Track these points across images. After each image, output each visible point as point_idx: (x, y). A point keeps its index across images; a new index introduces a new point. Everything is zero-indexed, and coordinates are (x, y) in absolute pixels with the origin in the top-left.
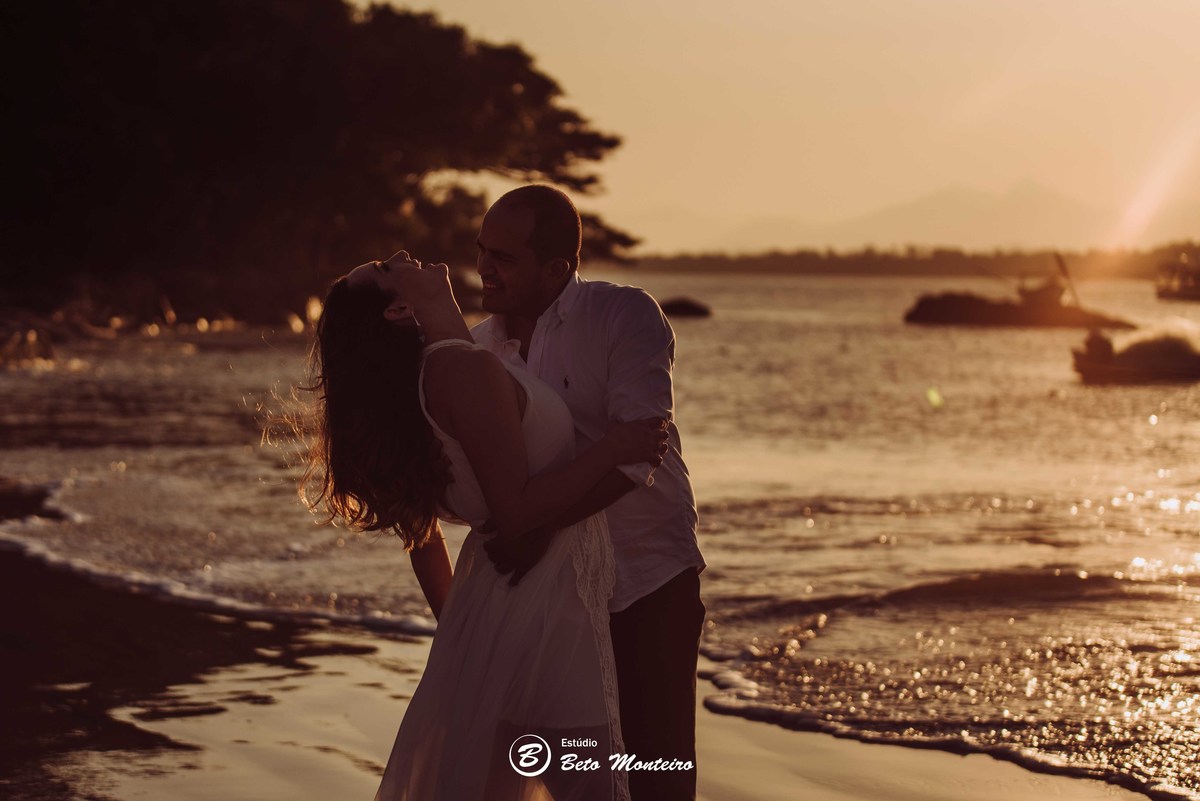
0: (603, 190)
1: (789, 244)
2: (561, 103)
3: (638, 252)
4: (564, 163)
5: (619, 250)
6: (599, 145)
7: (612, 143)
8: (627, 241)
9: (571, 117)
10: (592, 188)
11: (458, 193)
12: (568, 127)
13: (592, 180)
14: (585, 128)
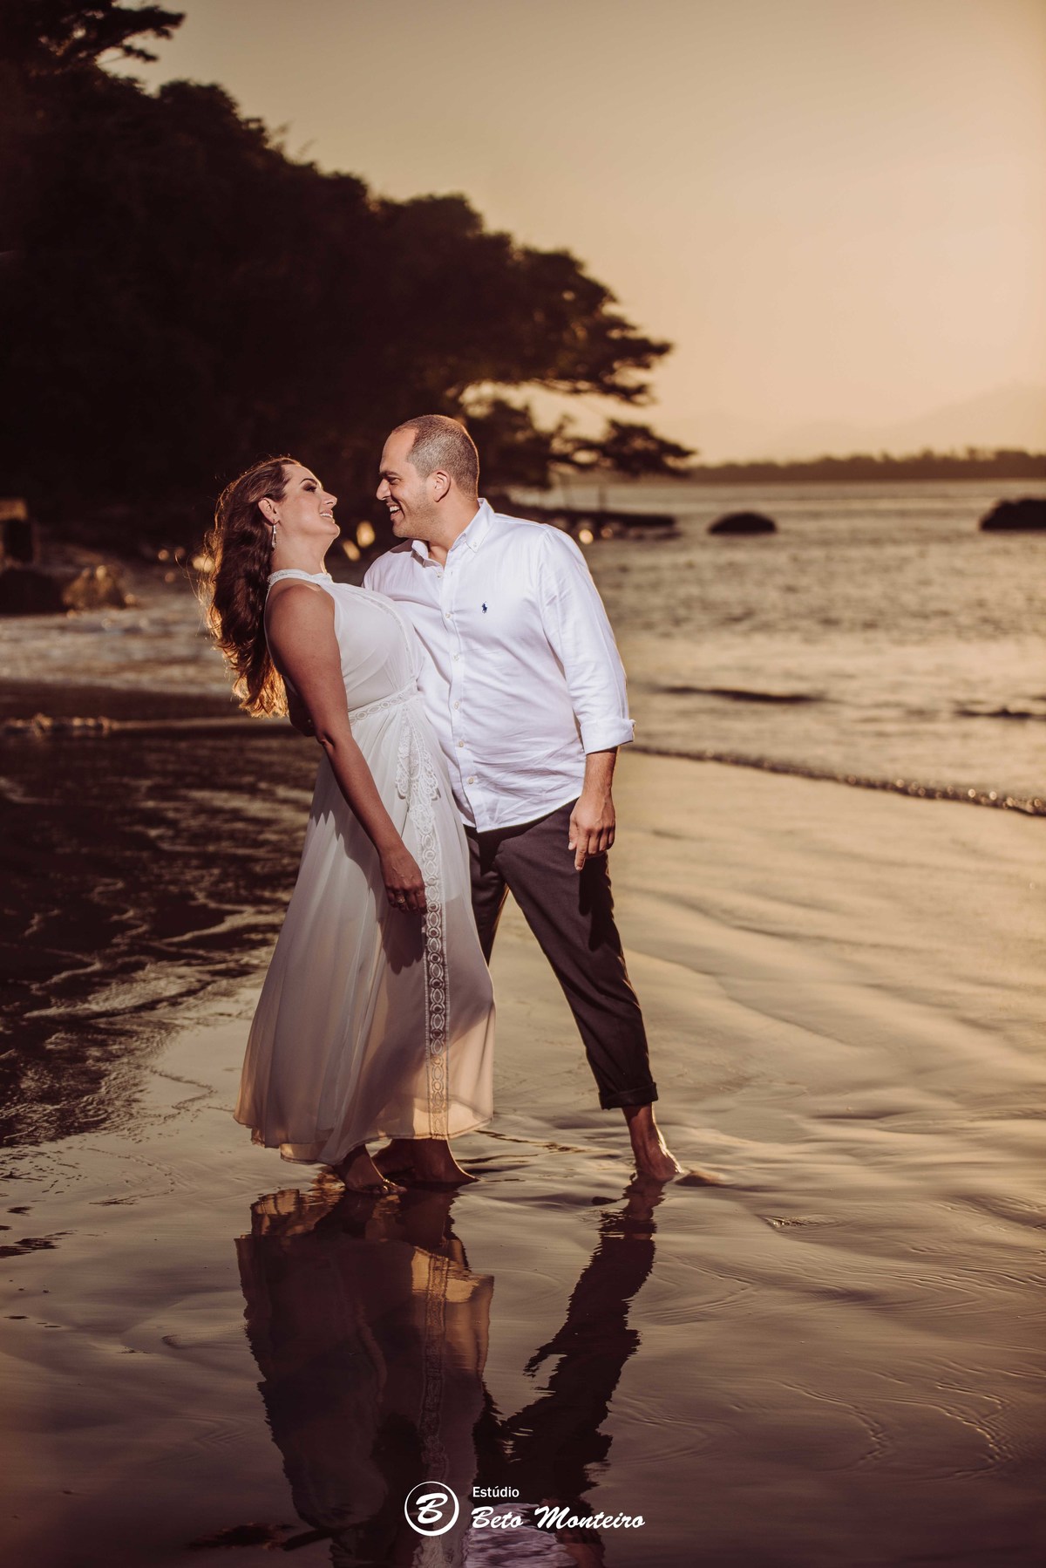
0: (654, 401)
1: (841, 450)
2: (610, 309)
3: (693, 462)
4: (612, 371)
5: (671, 462)
6: (645, 351)
7: (662, 349)
8: (679, 452)
9: (619, 323)
10: (640, 398)
11: (500, 406)
12: (615, 334)
13: (641, 389)
14: (631, 335)
